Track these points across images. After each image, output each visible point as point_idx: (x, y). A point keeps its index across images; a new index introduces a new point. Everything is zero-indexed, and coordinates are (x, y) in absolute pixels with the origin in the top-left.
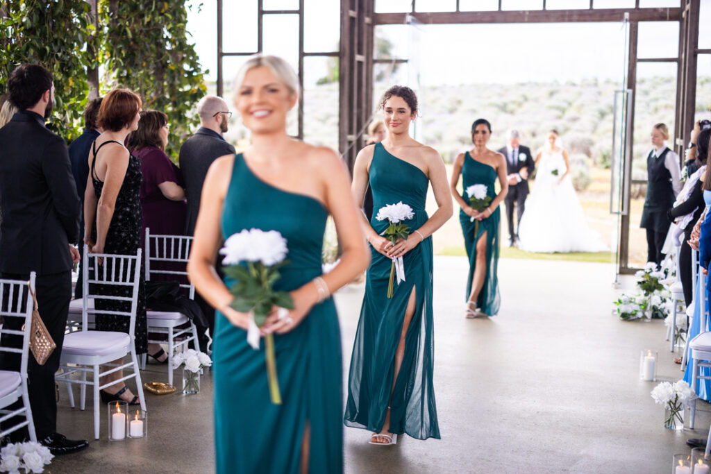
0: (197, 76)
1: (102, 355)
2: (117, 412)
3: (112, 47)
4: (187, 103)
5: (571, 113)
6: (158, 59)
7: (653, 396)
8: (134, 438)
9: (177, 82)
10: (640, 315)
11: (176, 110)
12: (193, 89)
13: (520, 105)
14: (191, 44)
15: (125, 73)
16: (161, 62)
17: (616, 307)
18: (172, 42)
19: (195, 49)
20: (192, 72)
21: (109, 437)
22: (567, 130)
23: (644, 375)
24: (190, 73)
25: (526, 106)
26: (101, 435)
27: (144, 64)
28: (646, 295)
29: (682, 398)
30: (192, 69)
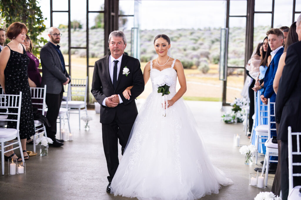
0: (42, 21)
1: (5, 138)
2: (12, 163)
3: (3, 7)
4: (37, 33)
5: (200, 41)
6: (24, 12)
7: (240, 151)
8: (20, 174)
9: (33, 23)
10: (232, 121)
11: (32, 35)
12: (40, 26)
13: (178, 38)
14: (39, 7)
15: (9, 18)
16: (25, 14)
17: (223, 118)
18: (30, 6)
19: (40, 8)
20: (39, 19)
21: (9, 174)
22: (198, 48)
23: (235, 144)
24: (38, 19)
25: (181, 38)
26: (5, 173)
27: (18, 15)
28: (235, 113)
29: (252, 152)
30: (39, 17)
